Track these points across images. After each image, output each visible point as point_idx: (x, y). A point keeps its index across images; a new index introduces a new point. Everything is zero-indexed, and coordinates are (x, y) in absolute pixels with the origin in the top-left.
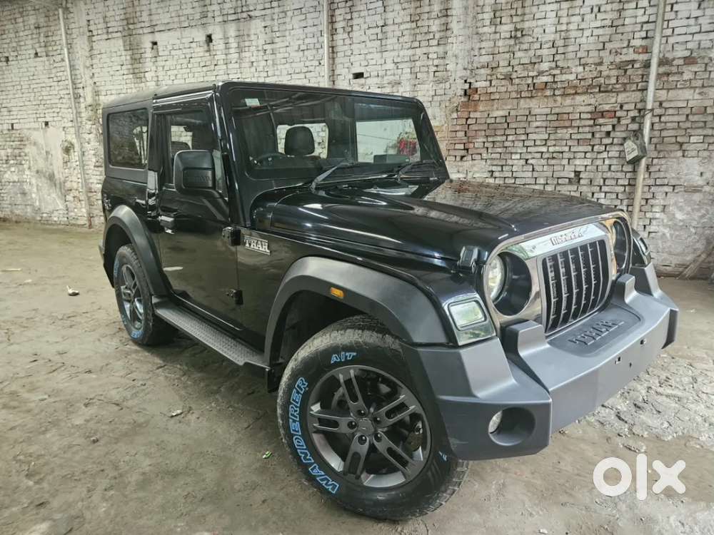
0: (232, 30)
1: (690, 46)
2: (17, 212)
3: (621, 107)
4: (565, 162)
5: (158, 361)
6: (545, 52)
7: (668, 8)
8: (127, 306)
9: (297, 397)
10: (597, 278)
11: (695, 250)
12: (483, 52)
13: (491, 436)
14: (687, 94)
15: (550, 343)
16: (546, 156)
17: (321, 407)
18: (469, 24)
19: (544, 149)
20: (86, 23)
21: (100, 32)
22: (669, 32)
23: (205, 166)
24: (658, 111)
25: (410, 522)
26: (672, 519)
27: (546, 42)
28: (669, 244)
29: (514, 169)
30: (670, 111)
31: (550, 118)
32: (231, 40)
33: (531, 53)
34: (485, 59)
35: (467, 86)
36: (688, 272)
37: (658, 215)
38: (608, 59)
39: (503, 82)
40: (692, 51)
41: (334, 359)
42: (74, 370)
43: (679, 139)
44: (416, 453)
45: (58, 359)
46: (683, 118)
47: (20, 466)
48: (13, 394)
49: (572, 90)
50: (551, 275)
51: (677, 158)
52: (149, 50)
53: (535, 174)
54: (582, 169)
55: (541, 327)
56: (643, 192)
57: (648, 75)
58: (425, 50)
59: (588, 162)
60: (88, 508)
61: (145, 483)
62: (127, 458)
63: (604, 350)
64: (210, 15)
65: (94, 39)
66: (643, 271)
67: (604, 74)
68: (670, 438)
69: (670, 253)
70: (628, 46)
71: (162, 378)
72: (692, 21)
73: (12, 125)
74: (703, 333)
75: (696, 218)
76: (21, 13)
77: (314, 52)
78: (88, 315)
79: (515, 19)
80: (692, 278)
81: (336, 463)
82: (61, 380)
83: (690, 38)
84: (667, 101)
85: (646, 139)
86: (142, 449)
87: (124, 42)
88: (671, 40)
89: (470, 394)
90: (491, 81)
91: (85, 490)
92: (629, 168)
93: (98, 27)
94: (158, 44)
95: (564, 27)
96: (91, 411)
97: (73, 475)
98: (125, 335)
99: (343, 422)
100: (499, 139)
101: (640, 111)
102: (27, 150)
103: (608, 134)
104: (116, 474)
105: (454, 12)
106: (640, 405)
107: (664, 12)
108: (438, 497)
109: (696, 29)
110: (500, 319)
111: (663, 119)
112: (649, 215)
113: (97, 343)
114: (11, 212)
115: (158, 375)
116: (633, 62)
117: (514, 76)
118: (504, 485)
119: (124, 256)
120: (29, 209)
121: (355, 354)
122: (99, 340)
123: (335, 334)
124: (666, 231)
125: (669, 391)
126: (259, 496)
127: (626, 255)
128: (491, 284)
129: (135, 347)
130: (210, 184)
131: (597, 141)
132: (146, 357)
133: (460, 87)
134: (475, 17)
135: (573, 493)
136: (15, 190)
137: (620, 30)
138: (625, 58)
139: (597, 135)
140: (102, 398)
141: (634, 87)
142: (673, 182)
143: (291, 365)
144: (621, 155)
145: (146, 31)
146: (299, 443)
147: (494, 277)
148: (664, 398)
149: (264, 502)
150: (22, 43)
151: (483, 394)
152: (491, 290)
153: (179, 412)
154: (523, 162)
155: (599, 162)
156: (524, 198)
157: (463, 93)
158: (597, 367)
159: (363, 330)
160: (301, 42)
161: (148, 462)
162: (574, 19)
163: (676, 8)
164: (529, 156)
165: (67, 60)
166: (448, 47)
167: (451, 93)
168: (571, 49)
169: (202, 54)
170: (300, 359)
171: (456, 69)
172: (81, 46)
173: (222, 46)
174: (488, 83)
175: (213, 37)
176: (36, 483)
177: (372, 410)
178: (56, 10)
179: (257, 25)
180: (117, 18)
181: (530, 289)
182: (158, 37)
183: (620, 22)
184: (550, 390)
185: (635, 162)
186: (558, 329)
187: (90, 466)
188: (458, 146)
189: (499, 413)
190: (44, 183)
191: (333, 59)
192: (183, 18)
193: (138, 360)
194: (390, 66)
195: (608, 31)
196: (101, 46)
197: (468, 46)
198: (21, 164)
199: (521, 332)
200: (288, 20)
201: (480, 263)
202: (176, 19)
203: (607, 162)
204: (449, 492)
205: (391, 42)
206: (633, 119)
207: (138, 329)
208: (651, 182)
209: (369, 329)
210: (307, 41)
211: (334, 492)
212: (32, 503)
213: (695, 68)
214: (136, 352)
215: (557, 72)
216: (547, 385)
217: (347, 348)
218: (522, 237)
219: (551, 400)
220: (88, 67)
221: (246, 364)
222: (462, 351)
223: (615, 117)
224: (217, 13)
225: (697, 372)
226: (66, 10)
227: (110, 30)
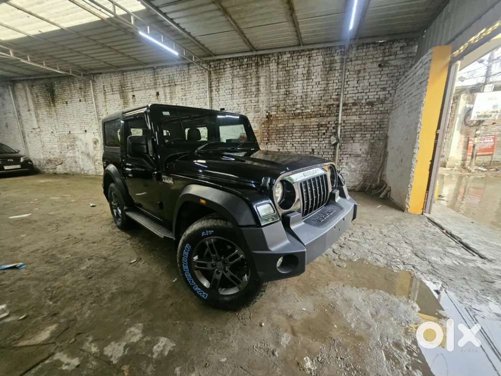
0: (168, 90)
1: (354, 98)
2: (73, 170)
3: (329, 123)
4: (308, 145)
5: (129, 236)
6: (298, 100)
7: (346, 83)
8: (115, 211)
9: (186, 253)
10: (324, 191)
11: (359, 180)
12: (274, 100)
13: (278, 269)
14: (354, 117)
15: (305, 222)
16: (300, 143)
17: (198, 257)
18: (267, 88)
19: (299, 140)
20: (103, 87)
21: (109, 91)
22: (346, 93)
23: (144, 143)
24: (343, 124)
25: (242, 310)
26: (360, 298)
27: (299, 96)
28: (349, 178)
29: (288, 148)
30: (348, 124)
31: (301, 127)
32: (167, 94)
33: (293, 101)
34: (274, 103)
35: (268, 114)
36: (357, 189)
37: (344, 166)
38: (323, 104)
39: (282, 112)
40: (355, 100)
41: (203, 234)
42: (86, 242)
43: (352, 136)
44: (244, 277)
45: (80, 237)
46: (353, 127)
47: (48, 294)
48: (53, 255)
49: (309, 116)
50: (304, 190)
51: (351, 143)
52: (131, 99)
53: (297, 150)
54: (314, 148)
55: (300, 214)
56: (338, 157)
57: (339, 110)
58: (250, 99)
59: (317, 145)
60: (80, 314)
61: (112, 298)
62: (105, 286)
63: (328, 224)
64: (158, 84)
65: (106, 94)
66: (342, 188)
67: (322, 109)
68: (355, 260)
69: (350, 182)
70: (331, 98)
71: (129, 244)
72: (355, 88)
73: (70, 132)
74: (364, 213)
75: (359, 167)
76: (73, 82)
77: (203, 99)
78: (98, 216)
79: (286, 87)
80: (359, 191)
81: (206, 284)
82: (80, 247)
83: (354, 95)
84: (346, 120)
85: (339, 136)
86: (114, 281)
87: (120, 95)
88: (348, 96)
89: (268, 249)
90: (277, 112)
91: (80, 304)
92: (333, 147)
93: (108, 89)
94: (136, 96)
95: (305, 90)
96: (91, 262)
97: (75, 297)
98: (114, 224)
99: (209, 264)
100: (281, 136)
101: (336, 124)
102: (77, 143)
103: (324, 134)
104: (98, 294)
105: (261, 84)
106: (343, 246)
107: (344, 85)
108: (255, 298)
109: (357, 91)
110: (282, 211)
111: (345, 127)
112: (341, 166)
113: (100, 228)
114: (70, 170)
115: (127, 243)
116: (333, 105)
117: (286, 110)
118: (286, 287)
119: (112, 188)
120: (78, 169)
121: (213, 231)
122: (101, 227)
123: (203, 222)
124: (348, 173)
125: (353, 239)
126: (169, 302)
127: (335, 181)
128: (277, 195)
129: (119, 230)
130: (145, 151)
131: (320, 137)
132: (123, 234)
133: (265, 114)
134: (270, 86)
135: (316, 289)
136: (71, 160)
137: (327, 92)
138: (330, 103)
139: (320, 134)
140: (98, 255)
141: (333, 115)
142: (350, 153)
143: (183, 238)
144: (330, 142)
145: (130, 90)
146: (188, 275)
147: (278, 192)
148: (352, 242)
149: (172, 305)
150: (73, 96)
151: (274, 249)
152: (277, 198)
153: (135, 260)
154: (291, 145)
155: (321, 145)
156: (292, 157)
157: (266, 117)
158: (326, 231)
159: (217, 219)
160: (197, 95)
161: (115, 287)
162: (309, 87)
163: (348, 83)
164: (294, 143)
165: (94, 102)
166: (260, 98)
167: (261, 117)
168: (308, 99)
169: (154, 100)
170: (187, 235)
171: (263, 107)
172: (101, 96)
173: (163, 97)
174: (276, 113)
175: (159, 93)
176: (54, 303)
177: (223, 258)
178: (89, 81)
179: (178, 88)
180: (117, 85)
181: (295, 197)
182: (135, 93)
183: (327, 88)
184: (305, 244)
185: (335, 145)
186: (308, 215)
187: (84, 291)
188: (265, 139)
189: (282, 258)
190: (85, 158)
191: (212, 102)
192: (146, 85)
193: (119, 236)
194: (235, 105)
195: (323, 92)
196: (109, 97)
197: (267, 98)
198: (74, 149)
199: (291, 217)
200: (192, 86)
201: (271, 184)
202: (143, 86)
203: (324, 145)
204: (260, 295)
205: (236, 95)
206: (334, 128)
207: (120, 221)
208: (341, 153)
209: (219, 219)
210: (200, 95)
211: (206, 298)
212: (49, 314)
213: (357, 107)
214: (118, 232)
215: (303, 108)
216: (304, 242)
217: (209, 229)
218: (290, 173)
219: (305, 250)
220: (104, 106)
221: (165, 237)
222: (263, 229)
223: (326, 127)
224: (161, 83)
225: (364, 230)
226: (94, 81)
227: (114, 90)
